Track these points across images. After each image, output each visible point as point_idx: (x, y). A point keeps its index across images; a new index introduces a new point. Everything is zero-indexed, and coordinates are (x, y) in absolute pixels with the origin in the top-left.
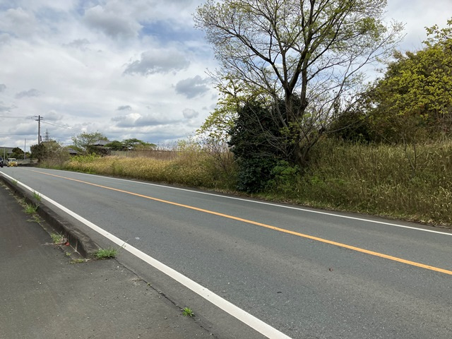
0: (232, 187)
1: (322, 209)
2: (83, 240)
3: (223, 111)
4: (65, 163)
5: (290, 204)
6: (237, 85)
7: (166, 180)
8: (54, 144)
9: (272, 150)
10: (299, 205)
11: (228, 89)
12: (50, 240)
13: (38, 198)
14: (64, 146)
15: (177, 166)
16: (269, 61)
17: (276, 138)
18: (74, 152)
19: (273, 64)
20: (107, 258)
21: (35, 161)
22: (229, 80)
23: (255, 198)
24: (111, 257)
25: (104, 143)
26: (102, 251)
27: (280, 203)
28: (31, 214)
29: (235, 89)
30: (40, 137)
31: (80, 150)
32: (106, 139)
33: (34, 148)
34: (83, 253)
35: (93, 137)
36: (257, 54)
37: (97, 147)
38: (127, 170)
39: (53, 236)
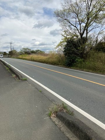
0: (64, 65)
1: (89, 72)
2: (20, 76)
3: (63, 42)
4: (18, 57)
5: (80, 70)
6: (67, 34)
7: (46, 62)
8: (15, 51)
9: (76, 54)
10: (82, 70)
11: (64, 35)
12: (12, 76)
13: (10, 66)
14: (18, 52)
15: (49, 58)
16: (76, 27)
17: (77, 50)
18: (21, 53)
19: (77, 28)
20: (25, 80)
21: (10, 56)
22: (65, 32)
23: (70, 68)
24: (26, 80)
25: (30, 51)
26: (24, 78)
27: (77, 70)
28: (8, 70)
29: (67, 35)
30: (11, 49)
31: (23, 53)
32: (30, 50)
33: (10, 52)
34: (19, 79)
35: (26, 49)
36: (72, 25)
37: (27, 52)
38: (35, 59)
39: (13, 75)
